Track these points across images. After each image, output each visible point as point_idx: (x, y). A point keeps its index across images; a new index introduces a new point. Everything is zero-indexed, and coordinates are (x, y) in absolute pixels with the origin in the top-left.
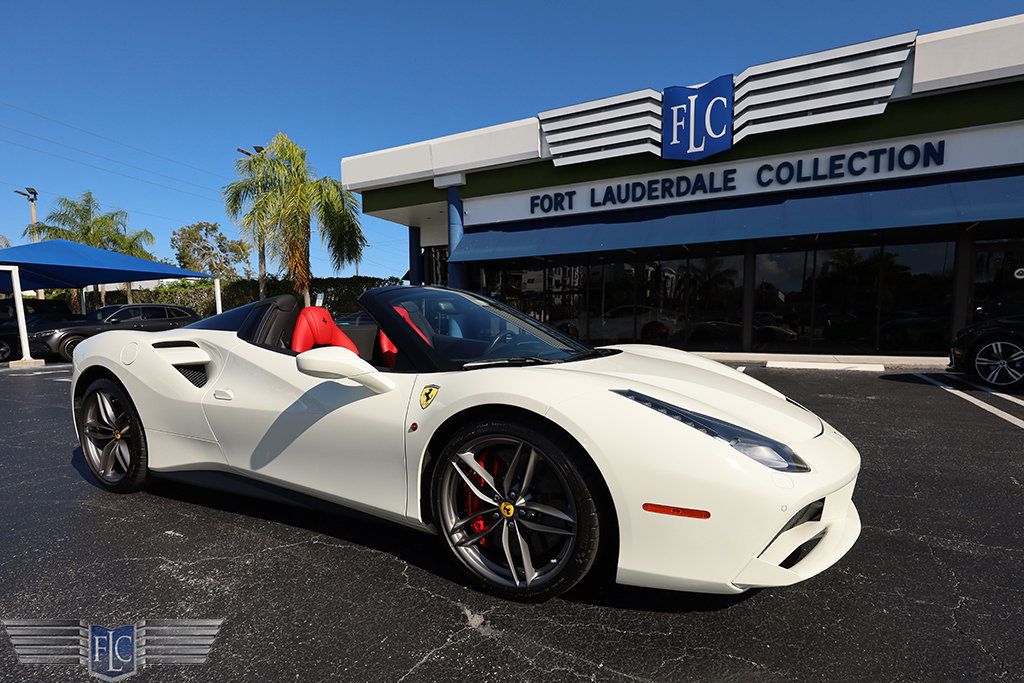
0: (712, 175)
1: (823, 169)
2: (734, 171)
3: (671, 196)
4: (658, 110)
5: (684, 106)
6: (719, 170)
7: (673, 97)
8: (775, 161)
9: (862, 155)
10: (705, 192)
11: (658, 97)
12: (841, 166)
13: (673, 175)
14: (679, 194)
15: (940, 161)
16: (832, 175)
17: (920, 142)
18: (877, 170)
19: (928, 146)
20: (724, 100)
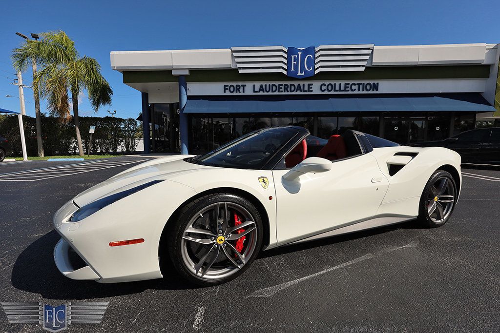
0: (304, 85)
1: (342, 88)
2: (312, 85)
3: (288, 91)
4: (286, 56)
5: (296, 56)
6: (306, 83)
7: (291, 51)
8: (327, 83)
9: (355, 84)
10: (301, 91)
11: (286, 50)
12: (348, 87)
13: (289, 83)
14: (291, 91)
15: (377, 90)
16: (345, 90)
17: (372, 82)
18: (359, 90)
19: (374, 84)
20: (312, 56)
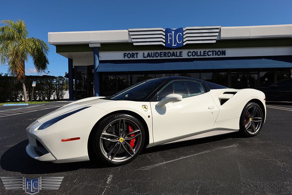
0: (177, 52)
1: (202, 54)
2: (182, 52)
3: (166, 57)
4: (164, 34)
5: (171, 34)
7: (168, 31)
8: (192, 51)
9: (210, 51)
11: (164, 30)
12: (206, 53)
15: (225, 55)
16: (204, 55)
17: (221, 50)
18: (213, 55)
19: (223, 51)
20: (181, 34)
